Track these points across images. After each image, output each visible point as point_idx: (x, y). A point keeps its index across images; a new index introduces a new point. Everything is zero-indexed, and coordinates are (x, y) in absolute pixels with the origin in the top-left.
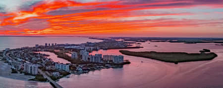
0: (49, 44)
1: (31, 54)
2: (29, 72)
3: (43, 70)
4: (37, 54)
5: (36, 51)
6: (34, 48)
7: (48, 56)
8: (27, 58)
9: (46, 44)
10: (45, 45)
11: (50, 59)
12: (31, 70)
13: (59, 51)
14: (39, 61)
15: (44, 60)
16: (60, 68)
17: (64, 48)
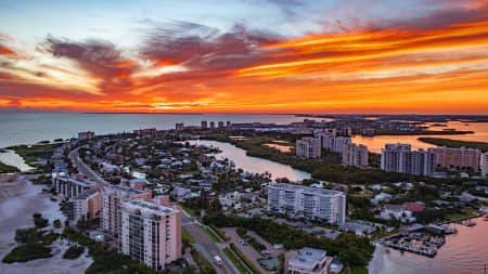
0: (212, 124)
1: (158, 147)
2: (126, 250)
3: (206, 221)
4: (181, 146)
5: (178, 140)
6: (172, 131)
7: (216, 151)
8: (140, 162)
9: (204, 123)
10: (200, 125)
11: (225, 162)
12: (137, 233)
13: (241, 138)
14: (185, 169)
15: (204, 165)
16: (298, 206)
17: (253, 131)
